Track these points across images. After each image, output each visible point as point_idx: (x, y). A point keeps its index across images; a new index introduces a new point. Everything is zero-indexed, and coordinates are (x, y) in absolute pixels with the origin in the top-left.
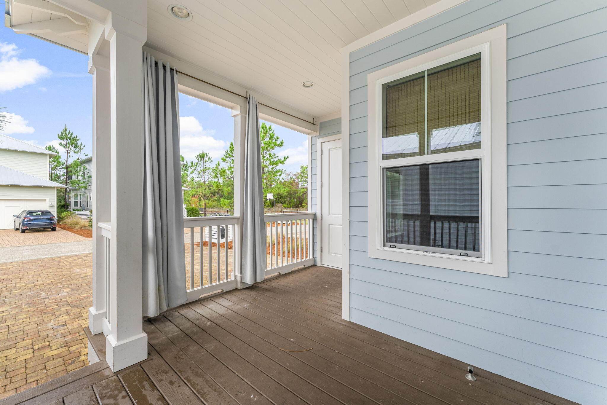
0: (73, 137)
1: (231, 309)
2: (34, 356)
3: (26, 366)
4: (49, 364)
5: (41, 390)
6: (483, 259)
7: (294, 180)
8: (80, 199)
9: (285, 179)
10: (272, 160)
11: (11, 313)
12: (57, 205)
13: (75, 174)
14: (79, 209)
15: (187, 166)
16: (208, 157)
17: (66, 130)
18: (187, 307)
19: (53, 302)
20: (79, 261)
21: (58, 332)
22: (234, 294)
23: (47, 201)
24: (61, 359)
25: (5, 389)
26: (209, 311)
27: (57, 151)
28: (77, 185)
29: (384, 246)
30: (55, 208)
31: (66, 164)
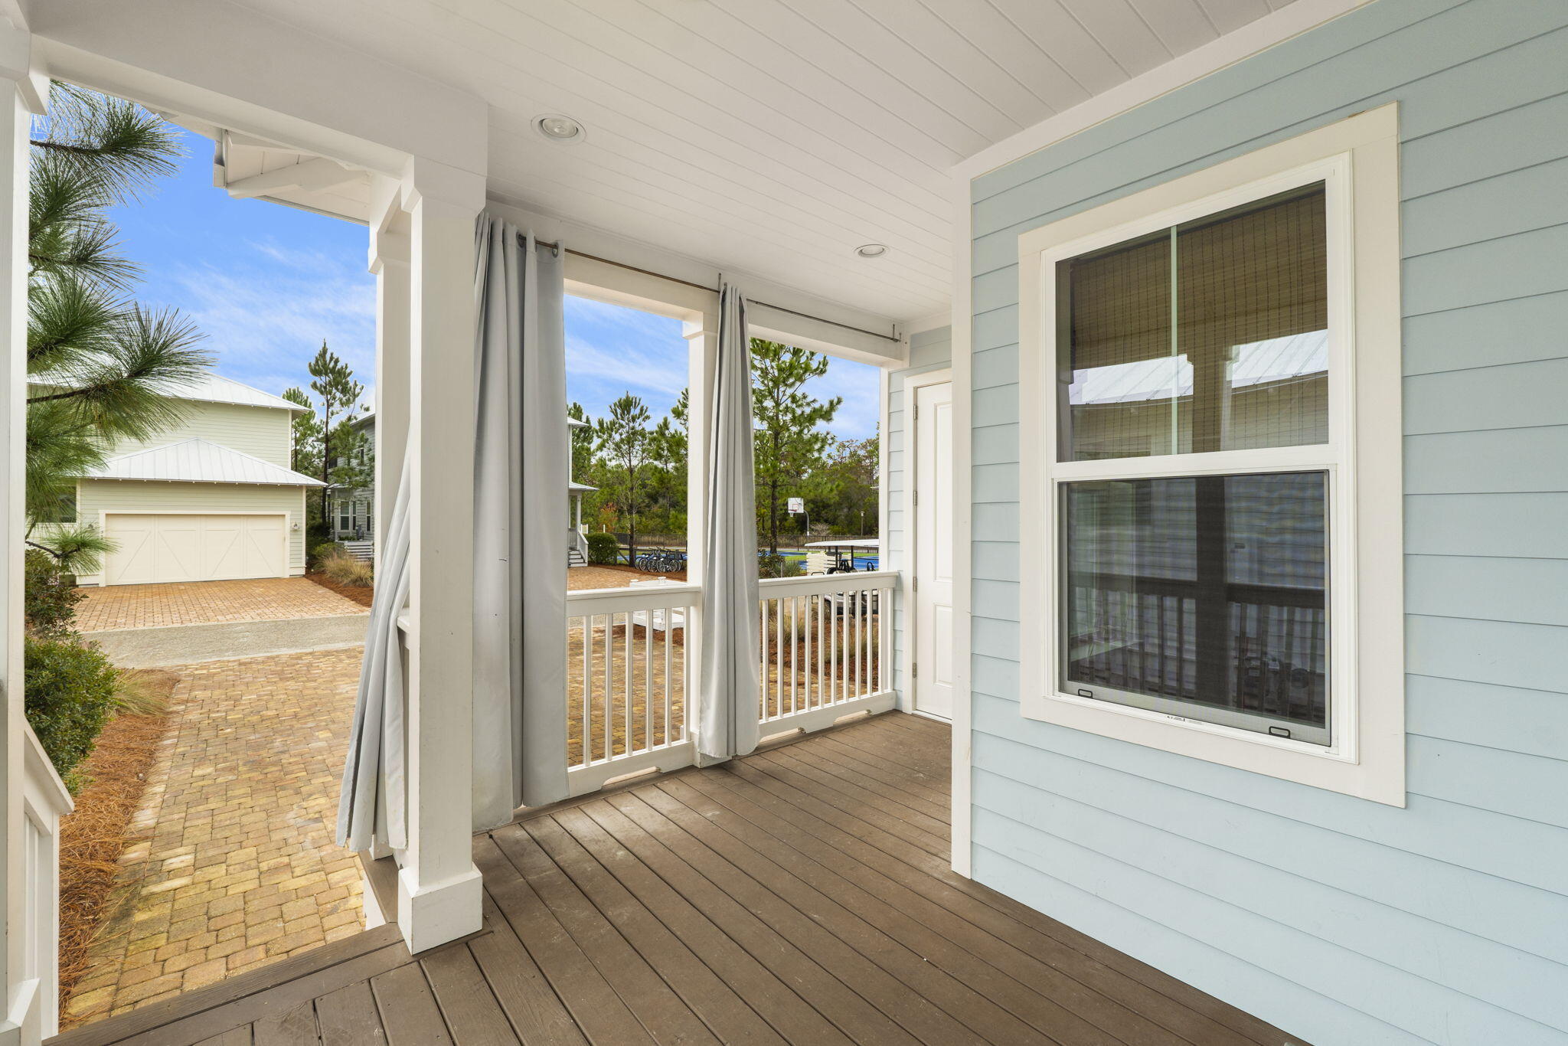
0: (339, 366)
1: (674, 820)
2: (260, 887)
3: (244, 909)
4: (290, 909)
5: (274, 976)
6: (1332, 750)
7: (859, 461)
8: (354, 513)
9: (836, 457)
10: (798, 411)
11: (219, 780)
12: (307, 524)
13: (342, 455)
14: (351, 535)
15: (590, 427)
16: (639, 407)
17: (325, 351)
18: (574, 808)
19: (297, 763)
20: (349, 664)
21: (306, 834)
22: (685, 779)
23: (288, 517)
24: (312, 900)
25: (206, 954)
26: (623, 822)
27: (306, 401)
28: (348, 480)
29: (1062, 689)
30: (301, 535)
31: (324, 430)
